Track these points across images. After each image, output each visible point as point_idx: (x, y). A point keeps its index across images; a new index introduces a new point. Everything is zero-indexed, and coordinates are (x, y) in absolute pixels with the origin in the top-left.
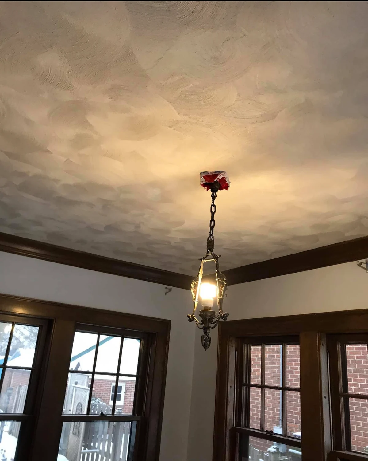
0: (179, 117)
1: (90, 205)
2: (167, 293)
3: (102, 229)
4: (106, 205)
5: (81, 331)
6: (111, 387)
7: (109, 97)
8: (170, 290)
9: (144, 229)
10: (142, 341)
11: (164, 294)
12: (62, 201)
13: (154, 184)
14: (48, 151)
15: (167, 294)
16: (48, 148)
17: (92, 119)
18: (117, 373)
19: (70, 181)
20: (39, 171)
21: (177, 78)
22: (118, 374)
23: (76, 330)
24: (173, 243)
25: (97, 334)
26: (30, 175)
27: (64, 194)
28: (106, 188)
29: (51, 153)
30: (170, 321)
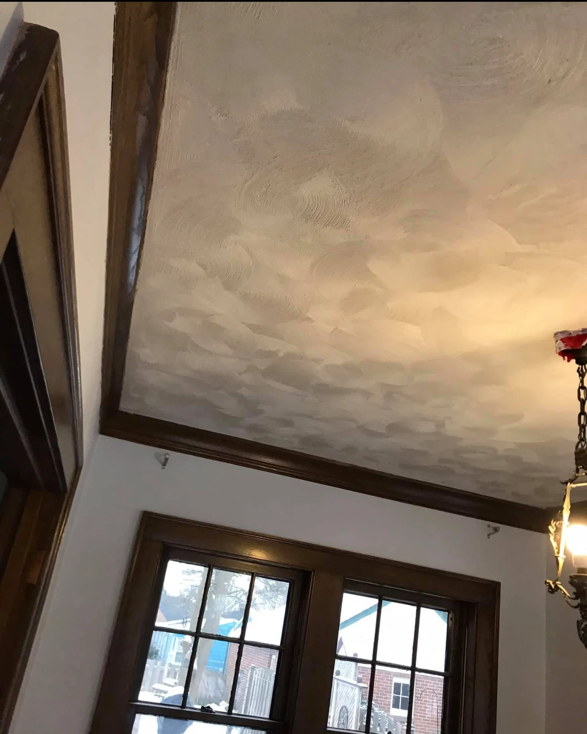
0: (520, 249)
1: (367, 394)
2: (491, 534)
3: (383, 431)
4: (390, 393)
5: (352, 591)
6: (391, 683)
7: (403, 231)
8: (496, 530)
9: (452, 429)
10: (451, 616)
11: (486, 536)
12: (323, 390)
13: (470, 357)
14: (309, 319)
15: (491, 536)
16: (308, 315)
17: (376, 266)
18: (412, 666)
19: (338, 359)
20: (292, 348)
21: (517, 187)
22: (413, 669)
23: (345, 590)
24: (501, 450)
25: (377, 598)
26: (281, 354)
27: (327, 379)
28: (393, 367)
29: (313, 321)
30: (499, 584)
